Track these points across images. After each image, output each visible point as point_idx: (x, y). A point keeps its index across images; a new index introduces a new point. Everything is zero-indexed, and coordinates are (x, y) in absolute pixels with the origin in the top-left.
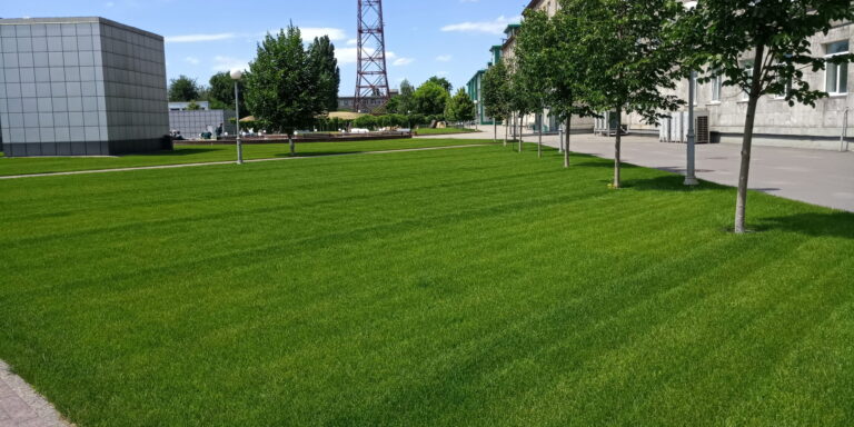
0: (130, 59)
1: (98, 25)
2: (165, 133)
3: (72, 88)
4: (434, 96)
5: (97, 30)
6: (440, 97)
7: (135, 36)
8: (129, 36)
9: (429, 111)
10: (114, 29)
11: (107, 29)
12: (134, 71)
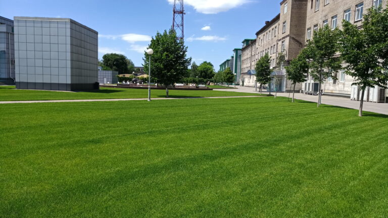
0: (83, 42)
1: (69, 23)
2: (95, 81)
3: (54, 55)
4: (207, 70)
5: (69, 26)
6: (210, 71)
7: (86, 30)
8: (83, 30)
9: (205, 77)
10: (77, 26)
11: (74, 25)
12: (84, 48)
